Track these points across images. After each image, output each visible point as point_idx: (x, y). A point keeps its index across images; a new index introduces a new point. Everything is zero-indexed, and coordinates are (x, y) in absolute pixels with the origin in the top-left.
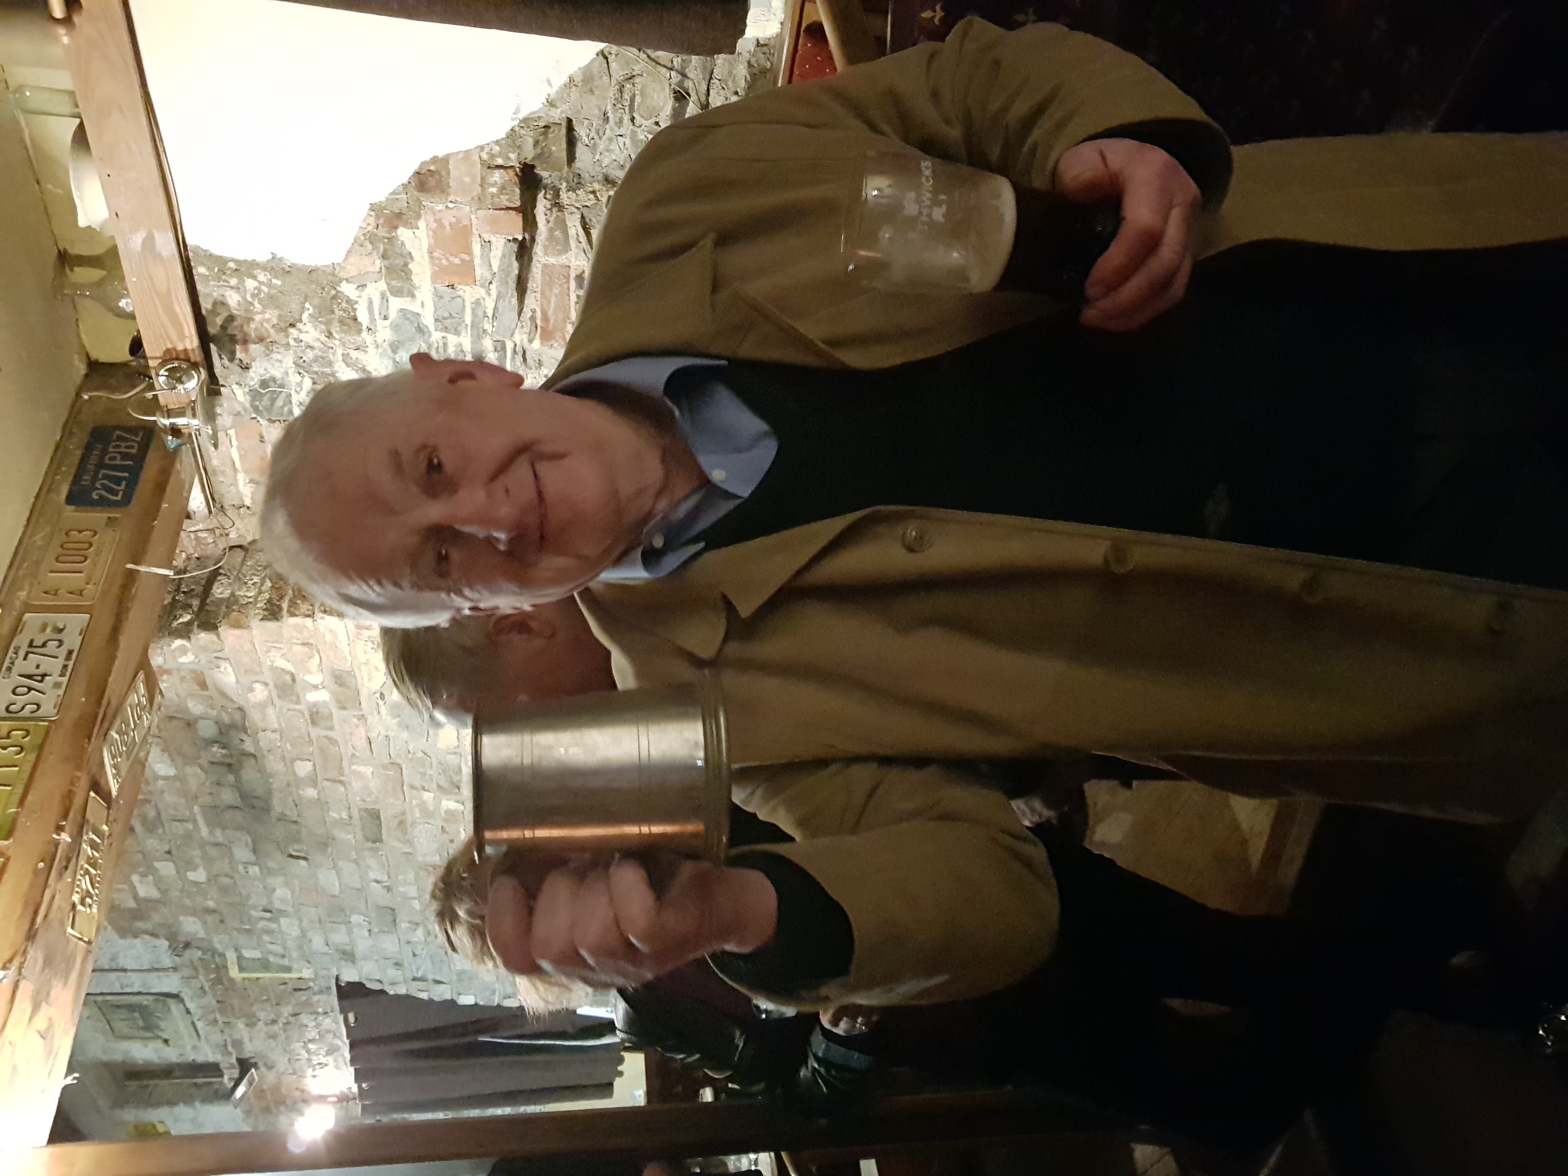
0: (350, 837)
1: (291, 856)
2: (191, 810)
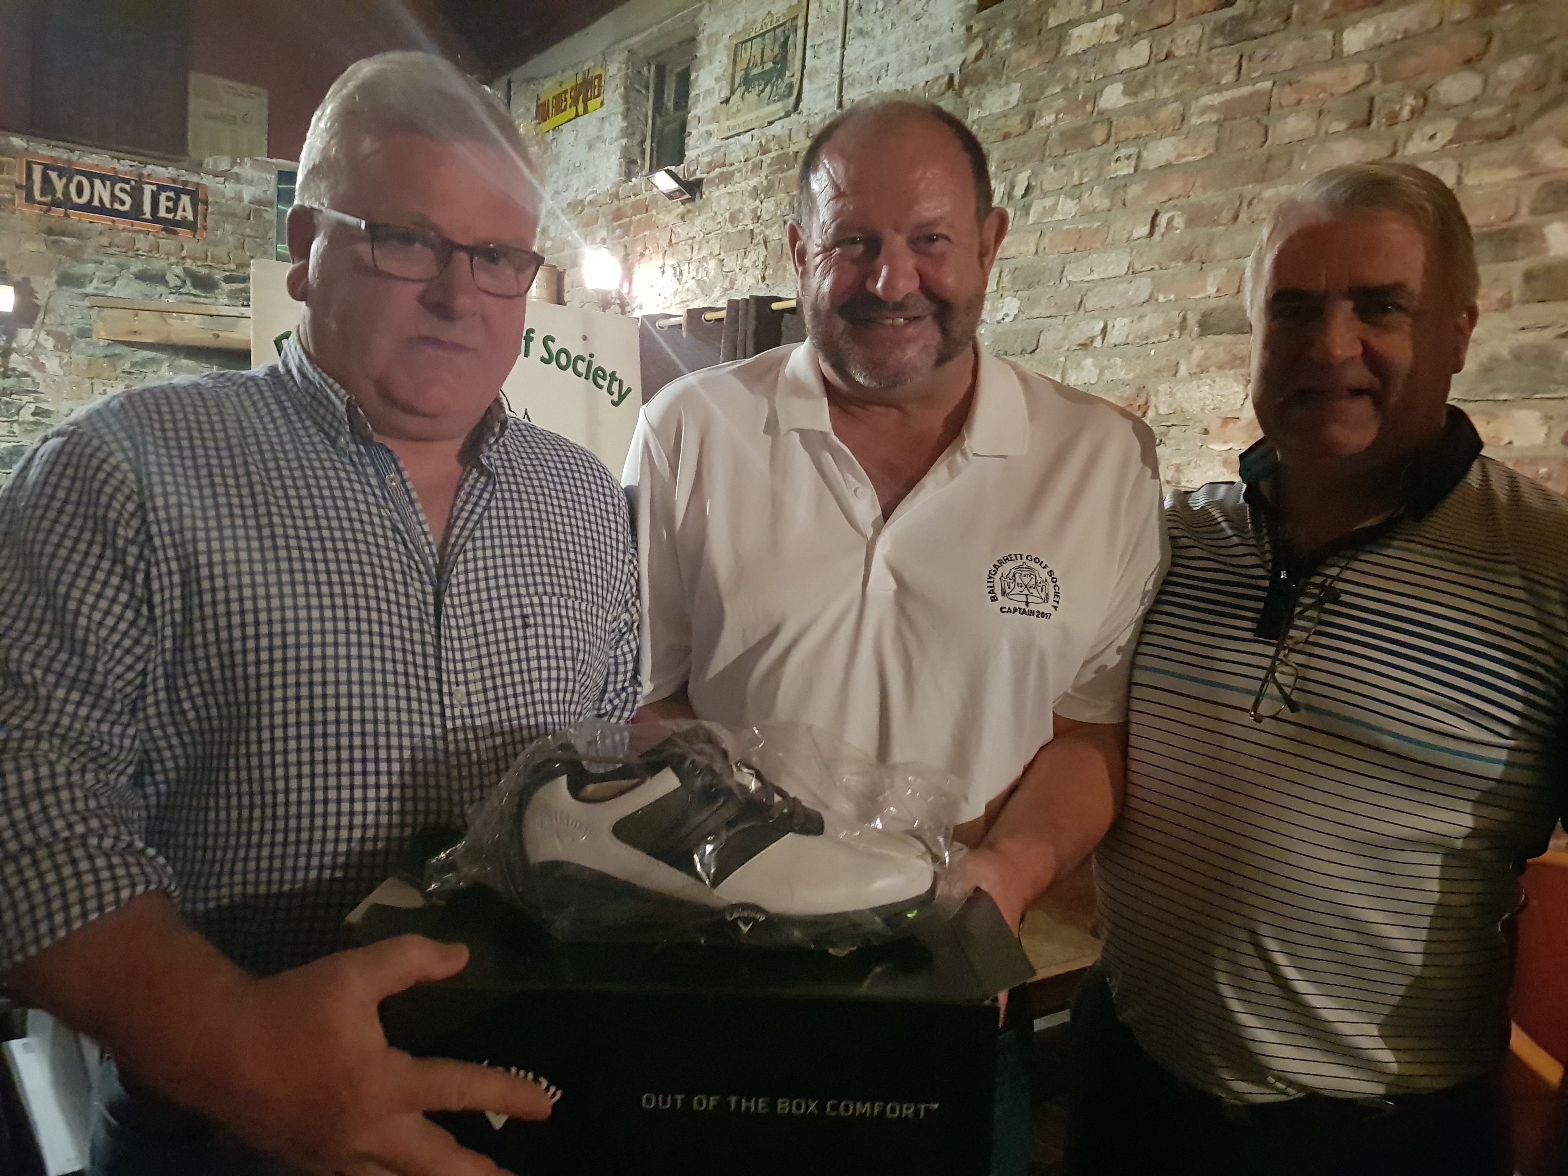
0: (1212, 290)
1: (1156, 214)
2: (1263, 77)
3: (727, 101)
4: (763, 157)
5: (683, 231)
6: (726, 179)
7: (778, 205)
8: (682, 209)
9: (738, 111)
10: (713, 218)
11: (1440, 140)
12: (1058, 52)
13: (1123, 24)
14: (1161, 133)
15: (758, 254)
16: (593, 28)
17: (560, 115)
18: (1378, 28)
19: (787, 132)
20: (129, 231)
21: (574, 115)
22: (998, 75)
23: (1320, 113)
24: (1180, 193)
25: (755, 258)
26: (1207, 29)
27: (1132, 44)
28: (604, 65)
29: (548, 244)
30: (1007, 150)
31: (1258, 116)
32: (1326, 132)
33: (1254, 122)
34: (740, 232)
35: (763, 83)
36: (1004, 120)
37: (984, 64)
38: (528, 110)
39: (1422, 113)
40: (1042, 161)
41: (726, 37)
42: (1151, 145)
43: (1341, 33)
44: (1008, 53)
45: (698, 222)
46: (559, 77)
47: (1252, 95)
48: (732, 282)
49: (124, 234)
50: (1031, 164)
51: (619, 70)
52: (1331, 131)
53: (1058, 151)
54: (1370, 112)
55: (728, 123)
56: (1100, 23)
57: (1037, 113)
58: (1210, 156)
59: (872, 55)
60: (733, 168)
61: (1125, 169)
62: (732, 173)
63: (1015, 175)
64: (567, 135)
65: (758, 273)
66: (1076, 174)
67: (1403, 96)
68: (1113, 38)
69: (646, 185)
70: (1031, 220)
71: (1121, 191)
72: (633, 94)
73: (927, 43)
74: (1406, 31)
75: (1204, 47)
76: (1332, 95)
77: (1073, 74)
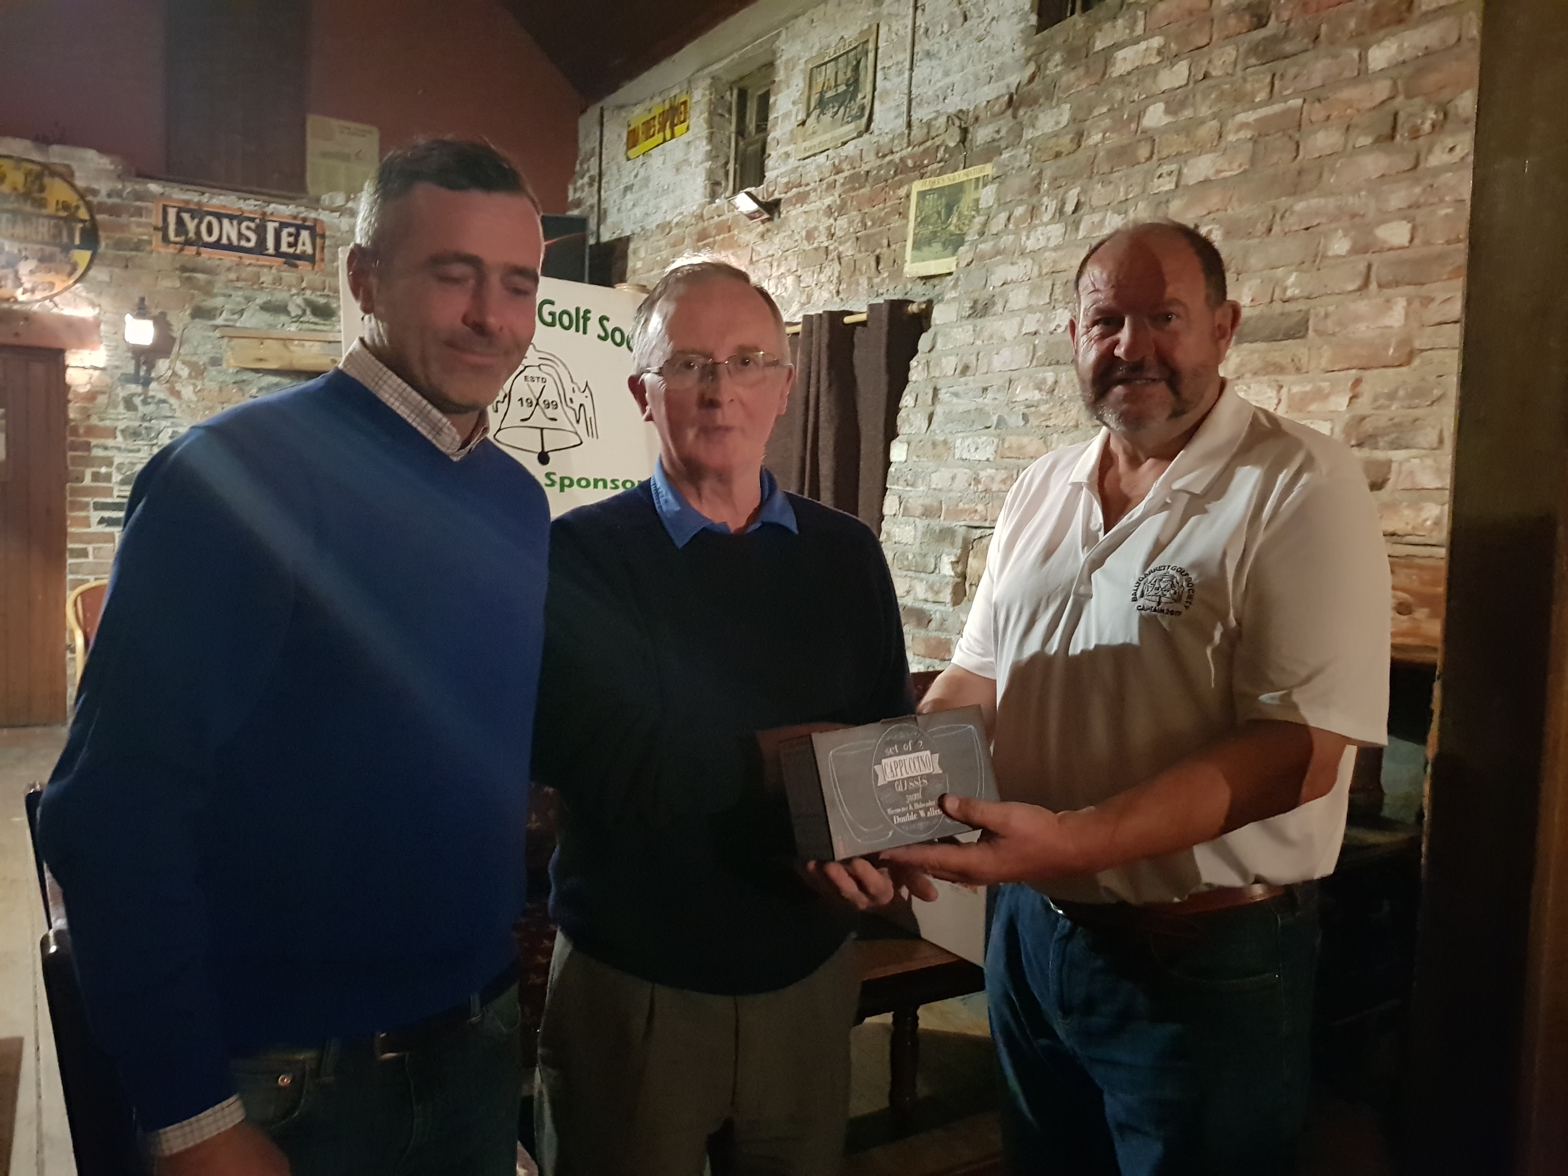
0: (1246, 300)
3: (803, 123)
4: (837, 177)
5: (763, 249)
6: (802, 198)
7: (851, 222)
8: (762, 228)
9: (814, 133)
10: (790, 237)
11: (1459, 153)
12: (1104, 74)
13: (1164, 47)
14: (1200, 149)
15: (832, 270)
16: (677, 56)
17: (650, 140)
18: (1401, 46)
19: (859, 152)
20: (255, 266)
21: (661, 141)
22: (1049, 97)
23: (1348, 128)
24: (1218, 207)
25: (830, 274)
26: (1242, 50)
27: (1172, 65)
28: (689, 92)
29: (639, 264)
30: (1059, 168)
31: (1290, 132)
32: (1354, 147)
33: (1287, 138)
34: (816, 249)
35: (837, 105)
36: (1055, 139)
37: (1036, 86)
38: (619, 136)
39: (1442, 126)
40: (1090, 178)
41: (802, 61)
42: (1191, 161)
43: (1367, 51)
44: (1059, 75)
45: (777, 240)
46: (648, 104)
47: (1284, 113)
48: (809, 297)
49: (250, 269)
50: (1079, 182)
51: (704, 95)
52: (1357, 146)
53: (1106, 168)
54: (1394, 128)
55: (805, 144)
56: (1143, 45)
57: (1085, 133)
58: (1245, 171)
59: (939, 75)
60: (808, 188)
61: (1167, 185)
62: (808, 193)
63: (1066, 192)
64: (656, 159)
65: (832, 287)
66: (1122, 189)
67: (1424, 110)
68: (1155, 60)
69: (729, 207)
70: (1081, 234)
71: (1163, 206)
72: (717, 118)
73: (990, 63)
74: (1426, 48)
75: (1239, 67)
76: (1358, 110)
77: (1119, 95)
